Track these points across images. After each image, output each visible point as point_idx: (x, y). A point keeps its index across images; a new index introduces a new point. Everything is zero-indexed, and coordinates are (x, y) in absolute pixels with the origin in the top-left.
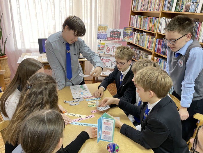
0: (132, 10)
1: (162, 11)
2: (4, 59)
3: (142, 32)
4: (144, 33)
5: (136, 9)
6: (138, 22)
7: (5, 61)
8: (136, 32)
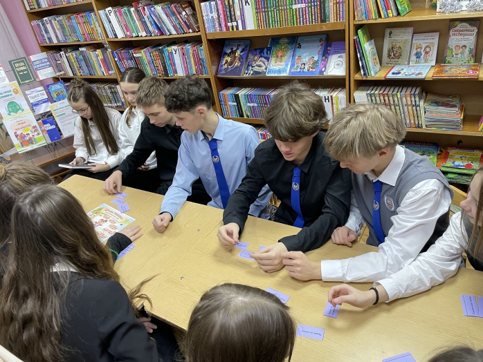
0: (28, 9)
3: (75, 47)
4: (80, 49)
5: (36, 6)
6: (57, 31)
8: (62, 53)
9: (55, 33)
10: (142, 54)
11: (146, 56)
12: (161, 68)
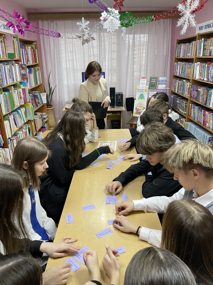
0: (176, 57)
1: (195, 56)
2: (50, 109)
3: (182, 79)
5: (179, 56)
7: (51, 111)
8: (178, 80)
9: (180, 70)
10: (201, 90)
11: (202, 91)
12: (205, 99)
